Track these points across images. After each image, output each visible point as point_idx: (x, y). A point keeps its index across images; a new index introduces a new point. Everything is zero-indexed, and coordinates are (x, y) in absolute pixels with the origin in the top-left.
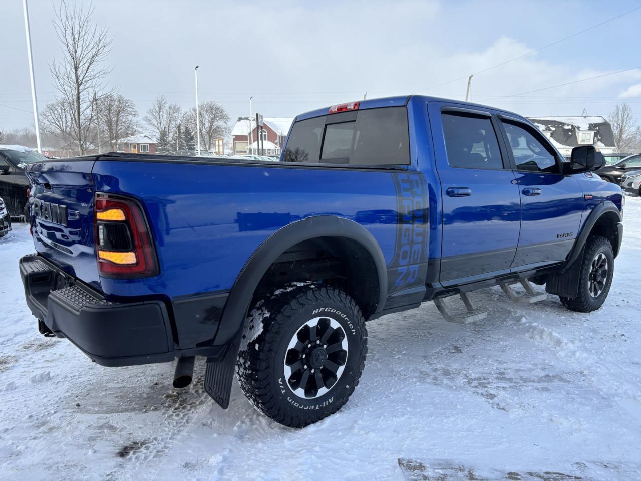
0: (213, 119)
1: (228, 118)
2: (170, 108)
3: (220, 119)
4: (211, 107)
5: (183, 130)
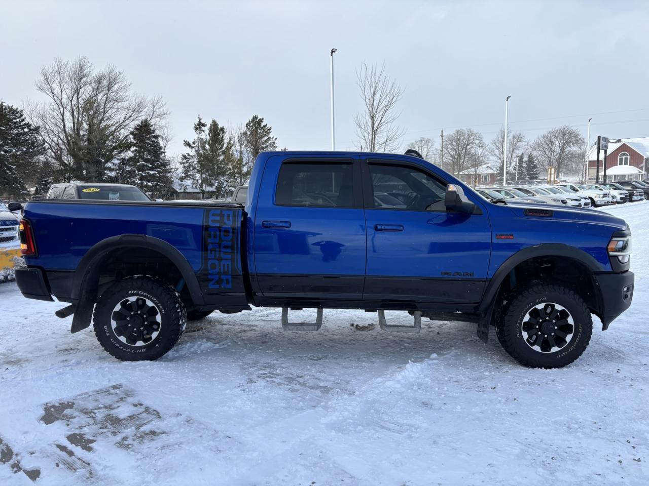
0: (564, 145)
1: (584, 142)
2: (514, 137)
3: (574, 144)
4: (563, 132)
5: (525, 159)
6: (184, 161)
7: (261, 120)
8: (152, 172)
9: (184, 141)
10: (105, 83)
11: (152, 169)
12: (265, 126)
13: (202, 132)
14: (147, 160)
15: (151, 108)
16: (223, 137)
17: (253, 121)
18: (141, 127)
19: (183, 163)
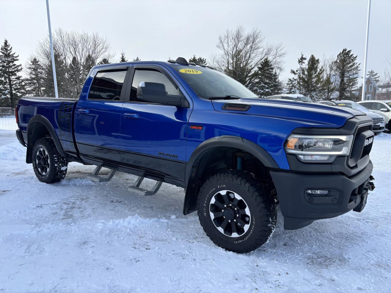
6: (289, 83)
7: (349, 51)
8: (267, 90)
9: (291, 70)
10: (251, 39)
11: (267, 88)
12: (352, 55)
13: (303, 63)
14: (266, 83)
15: (275, 51)
16: (317, 66)
17: (343, 52)
18: (264, 63)
19: (289, 84)
